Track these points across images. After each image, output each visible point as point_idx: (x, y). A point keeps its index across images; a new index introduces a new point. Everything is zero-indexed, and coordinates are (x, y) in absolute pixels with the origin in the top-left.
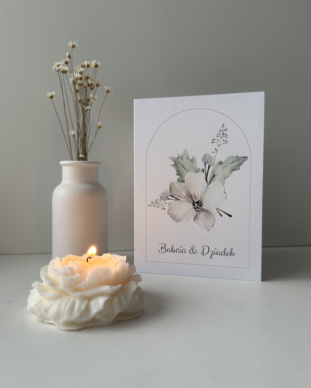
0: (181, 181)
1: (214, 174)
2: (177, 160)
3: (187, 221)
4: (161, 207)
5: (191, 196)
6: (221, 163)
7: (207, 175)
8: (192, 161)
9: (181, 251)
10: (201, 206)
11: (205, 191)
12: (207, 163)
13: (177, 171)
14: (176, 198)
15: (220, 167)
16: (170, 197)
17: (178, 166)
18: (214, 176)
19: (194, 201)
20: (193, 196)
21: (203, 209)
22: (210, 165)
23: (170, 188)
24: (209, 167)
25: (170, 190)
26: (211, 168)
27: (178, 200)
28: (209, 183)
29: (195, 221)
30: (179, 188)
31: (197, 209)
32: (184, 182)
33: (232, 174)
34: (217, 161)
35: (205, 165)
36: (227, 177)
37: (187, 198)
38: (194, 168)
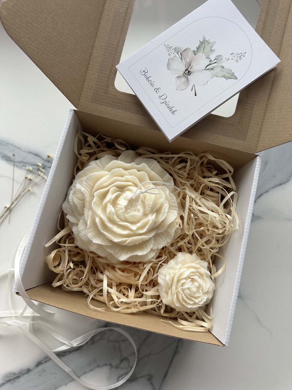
0: (195, 53)
1: (214, 68)
2: (205, 42)
3: (172, 74)
4: (169, 52)
5: (190, 65)
6: (223, 67)
7: (209, 65)
8: (212, 51)
9: (151, 84)
10: (188, 75)
11: (199, 71)
12: (217, 60)
13: (199, 46)
14: (182, 57)
15: (220, 69)
16: (179, 54)
17: (202, 44)
18: (213, 69)
19: (188, 69)
20: (191, 67)
21: (187, 77)
22: (217, 62)
23: (185, 49)
24: (216, 62)
25: (184, 51)
26: (215, 64)
27: (182, 59)
28: (206, 69)
29: (177, 78)
30: (189, 55)
31: (185, 74)
32: (195, 55)
33: (221, 78)
34: (222, 64)
35: (215, 59)
36: (217, 77)
37: (187, 64)
38: (208, 55)
